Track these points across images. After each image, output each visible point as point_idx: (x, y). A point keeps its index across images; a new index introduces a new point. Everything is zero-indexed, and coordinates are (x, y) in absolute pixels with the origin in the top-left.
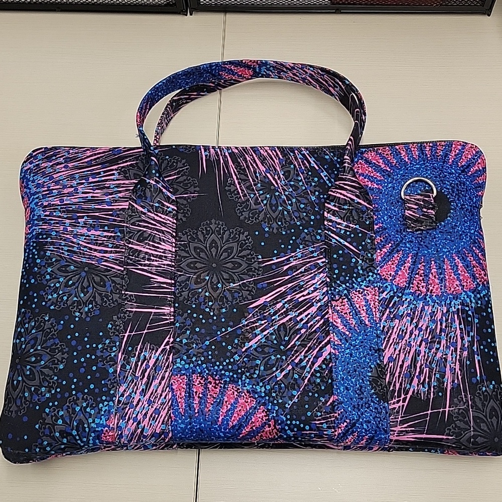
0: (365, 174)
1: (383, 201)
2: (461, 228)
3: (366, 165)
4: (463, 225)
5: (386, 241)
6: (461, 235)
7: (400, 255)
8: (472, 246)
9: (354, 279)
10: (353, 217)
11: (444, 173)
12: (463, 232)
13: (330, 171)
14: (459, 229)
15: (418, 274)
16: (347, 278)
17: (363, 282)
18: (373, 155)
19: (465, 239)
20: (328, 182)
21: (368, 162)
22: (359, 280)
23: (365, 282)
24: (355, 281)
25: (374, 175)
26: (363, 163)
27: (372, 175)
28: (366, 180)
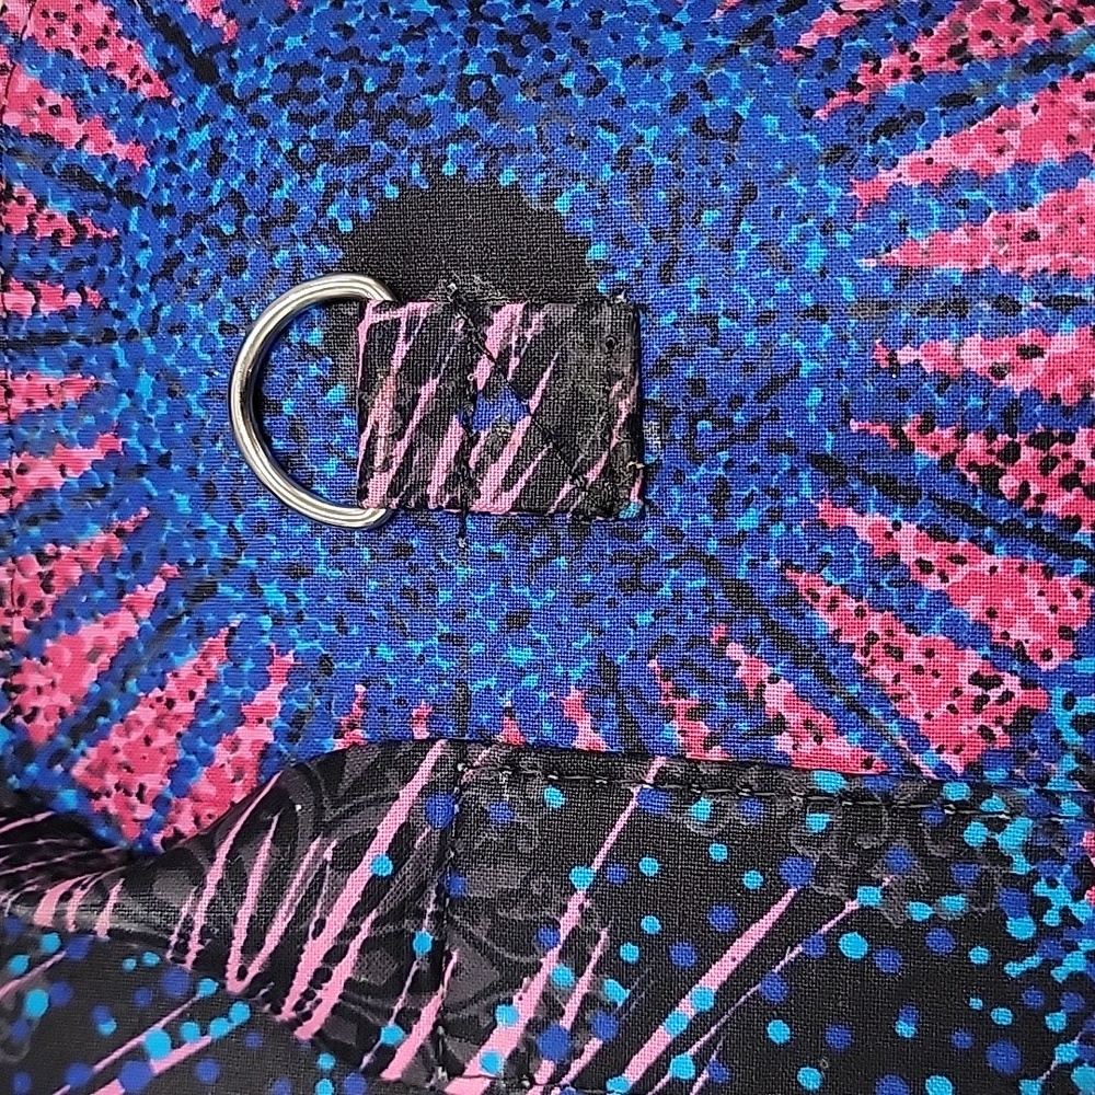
0: (180, 755)
1: (384, 652)
2: (649, 119)
3: (115, 740)
4: (619, 102)
5: (703, 676)
6: (699, 126)
7: (824, 592)
8: (788, 54)
9: (1014, 969)
10: (508, 899)
11: (211, 209)
12: (676, 106)
13: (142, 998)
14: (651, 134)
15: (991, 476)
16: (1002, 1016)
17: (1045, 904)
18: (42, 681)
19: (737, 98)
20: (219, 1028)
21: (92, 717)
22: (1021, 928)
23: (1041, 889)
24: (1033, 961)
25: (192, 695)
26: (92, 752)
27: (185, 707)
28: (221, 754)
